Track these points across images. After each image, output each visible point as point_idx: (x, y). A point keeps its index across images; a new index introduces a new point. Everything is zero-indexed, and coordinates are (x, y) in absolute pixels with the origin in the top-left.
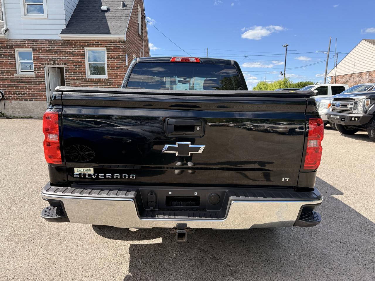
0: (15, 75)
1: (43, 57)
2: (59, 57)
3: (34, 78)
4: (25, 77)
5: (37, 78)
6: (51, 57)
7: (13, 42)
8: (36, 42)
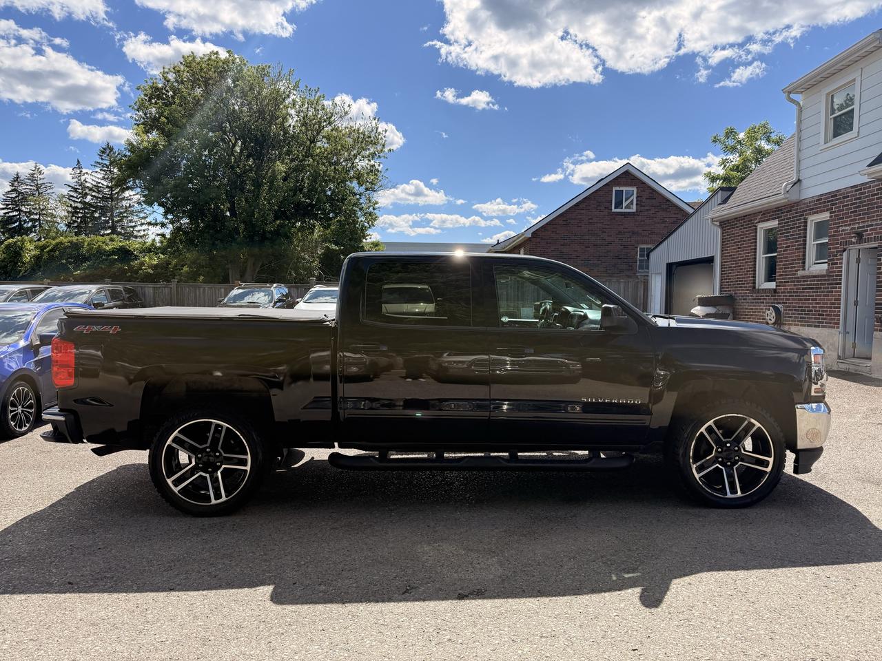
0: (801, 273)
1: (844, 228)
2: (869, 223)
3: (823, 276)
4: (814, 276)
5: (830, 276)
6: (857, 226)
7: (805, 204)
8: (836, 196)
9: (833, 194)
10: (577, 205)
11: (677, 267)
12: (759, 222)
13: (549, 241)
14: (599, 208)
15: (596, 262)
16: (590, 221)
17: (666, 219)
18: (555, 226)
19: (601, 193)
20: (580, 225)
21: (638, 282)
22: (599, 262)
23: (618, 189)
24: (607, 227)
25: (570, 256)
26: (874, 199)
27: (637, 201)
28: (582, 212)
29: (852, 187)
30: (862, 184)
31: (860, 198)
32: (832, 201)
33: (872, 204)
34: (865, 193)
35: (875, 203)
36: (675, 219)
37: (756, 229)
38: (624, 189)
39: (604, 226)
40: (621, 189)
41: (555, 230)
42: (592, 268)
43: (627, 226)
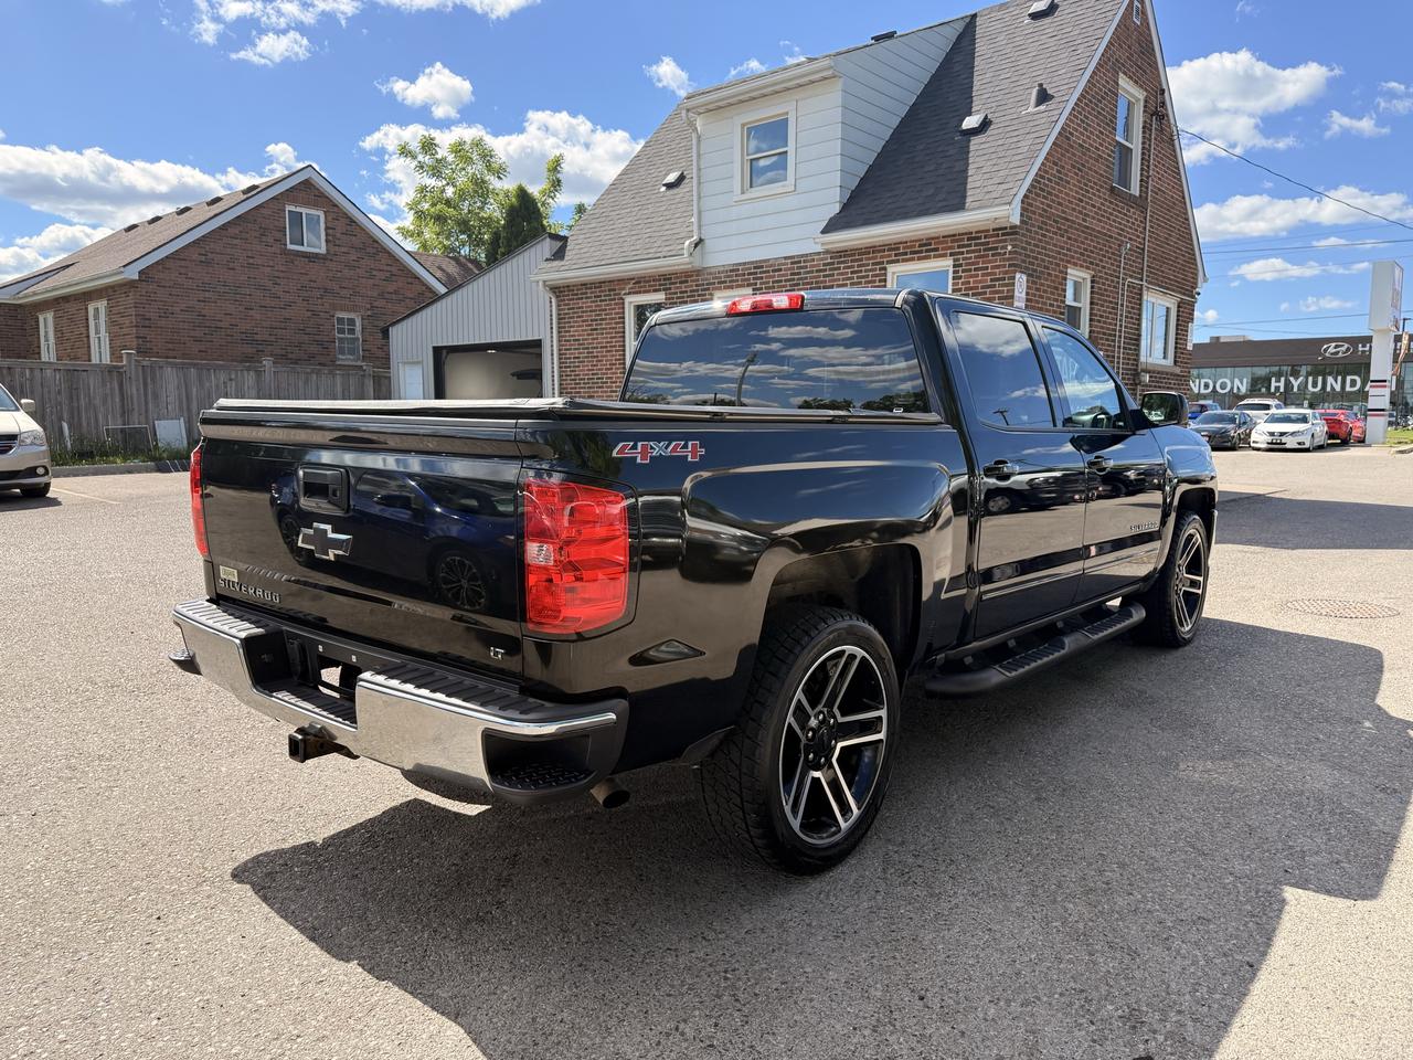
7: (711, 274)
8: (762, 267)
9: (758, 265)
10: (224, 227)
11: (448, 353)
12: (629, 293)
13: (174, 291)
14: (264, 239)
15: (266, 337)
16: (251, 261)
17: (374, 273)
18: (183, 263)
19: (265, 211)
20: (231, 265)
21: (364, 376)
22: (273, 338)
23: (293, 208)
24: (281, 275)
25: (219, 325)
26: (819, 277)
27: (327, 235)
28: (235, 242)
29: (785, 258)
30: (802, 256)
31: (799, 274)
32: (756, 273)
33: (817, 282)
34: (806, 267)
35: (822, 282)
36: (388, 274)
37: (623, 303)
38: (304, 211)
39: (277, 274)
40: (298, 210)
41: (183, 271)
42: (260, 347)
43: (314, 278)
